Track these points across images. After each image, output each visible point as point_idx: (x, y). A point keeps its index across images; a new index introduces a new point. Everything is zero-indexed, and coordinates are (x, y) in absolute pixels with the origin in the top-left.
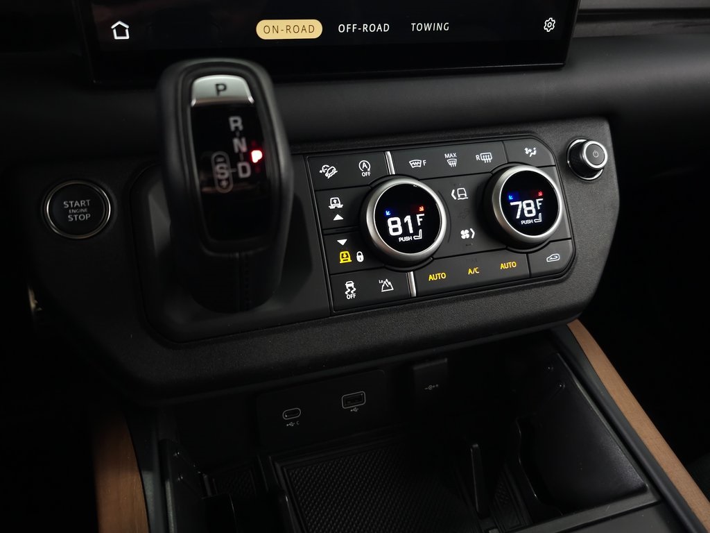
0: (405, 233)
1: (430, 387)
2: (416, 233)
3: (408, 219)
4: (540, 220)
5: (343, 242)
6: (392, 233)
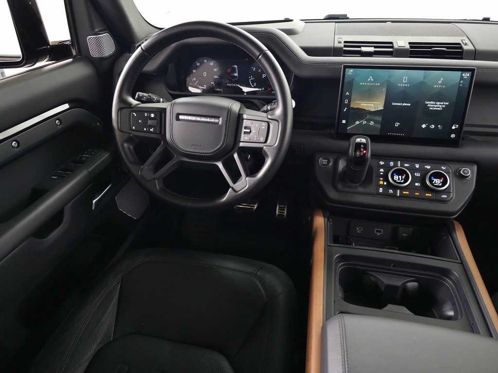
0: (399, 180)
1: (404, 235)
2: (402, 180)
3: (400, 177)
4: (441, 185)
5: (381, 179)
6: (395, 179)
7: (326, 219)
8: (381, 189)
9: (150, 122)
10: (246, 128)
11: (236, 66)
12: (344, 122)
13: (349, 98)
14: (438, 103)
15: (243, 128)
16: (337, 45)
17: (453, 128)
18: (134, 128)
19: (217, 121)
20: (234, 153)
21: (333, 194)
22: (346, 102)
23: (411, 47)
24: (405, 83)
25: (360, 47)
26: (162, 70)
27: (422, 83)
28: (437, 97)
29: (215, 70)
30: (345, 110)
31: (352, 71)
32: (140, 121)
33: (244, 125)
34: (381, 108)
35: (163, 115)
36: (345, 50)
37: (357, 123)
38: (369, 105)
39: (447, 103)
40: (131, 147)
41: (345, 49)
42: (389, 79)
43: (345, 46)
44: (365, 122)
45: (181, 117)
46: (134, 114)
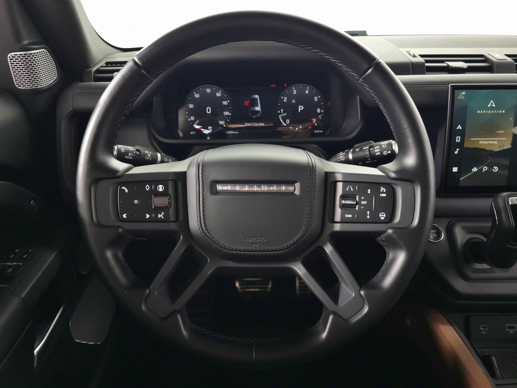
9: (157, 202)
10: (344, 197)
11: (257, 96)
12: (455, 169)
13: (462, 133)
15: (338, 198)
16: (412, 59)
18: (124, 216)
19: (291, 188)
22: (458, 139)
25: (442, 62)
29: (225, 103)
30: (456, 152)
31: (464, 93)
32: (136, 202)
33: (338, 193)
34: (508, 146)
35: (180, 185)
36: (427, 67)
37: (475, 170)
38: (491, 142)
40: (120, 255)
41: (427, 64)
43: (427, 61)
44: (485, 169)
45: (220, 187)
46: (123, 188)
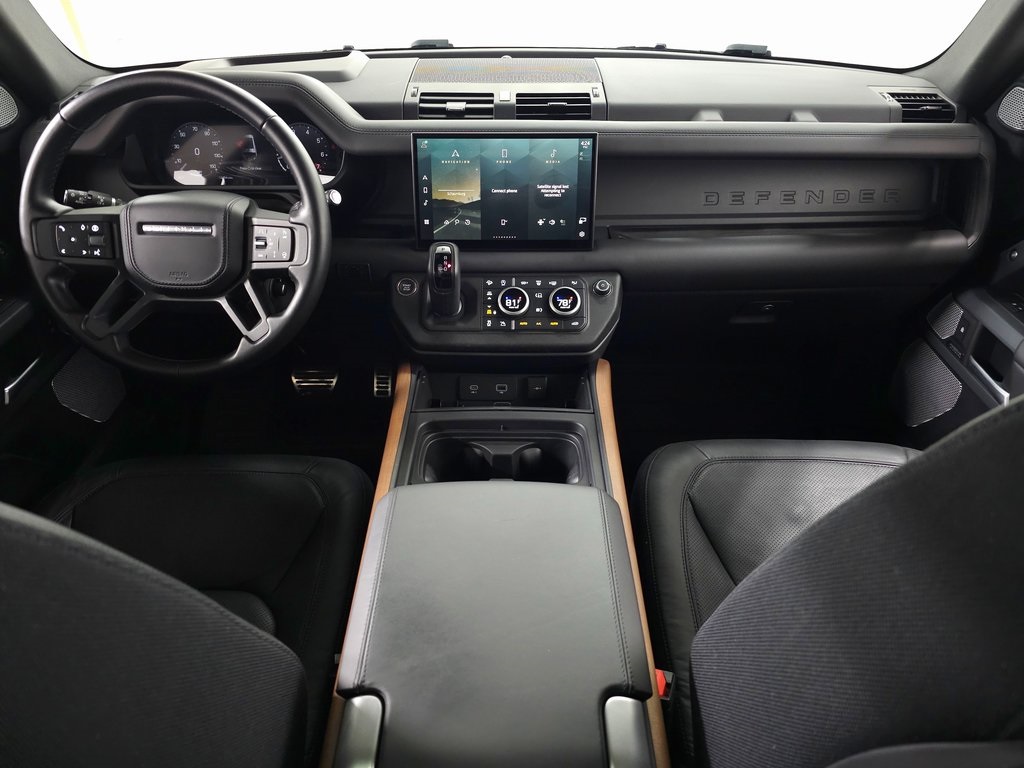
0: (512, 305)
1: (537, 388)
2: (516, 306)
3: (514, 301)
4: (569, 307)
5: (489, 307)
6: (507, 305)
7: (414, 376)
8: (489, 321)
9: (92, 240)
10: (258, 239)
11: (251, 136)
13: (429, 184)
14: (555, 187)
15: (255, 240)
16: (410, 100)
17: (581, 222)
18: (63, 251)
19: (208, 230)
20: (245, 281)
21: (420, 336)
22: (425, 190)
23: (518, 101)
24: (506, 159)
25: (445, 102)
26: (114, 146)
27: (528, 159)
28: (553, 178)
29: (215, 143)
30: (425, 204)
31: (426, 142)
32: (73, 239)
33: (255, 235)
34: (477, 198)
35: (115, 226)
36: (421, 108)
37: (447, 223)
38: (460, 194)
39: (567, 187)
40: (63, 285)
41: (422, 105)
42: (483, 154)
43: (422, 101)
44: (457, 222)
45: (146, 228)
46: (61, 227)
